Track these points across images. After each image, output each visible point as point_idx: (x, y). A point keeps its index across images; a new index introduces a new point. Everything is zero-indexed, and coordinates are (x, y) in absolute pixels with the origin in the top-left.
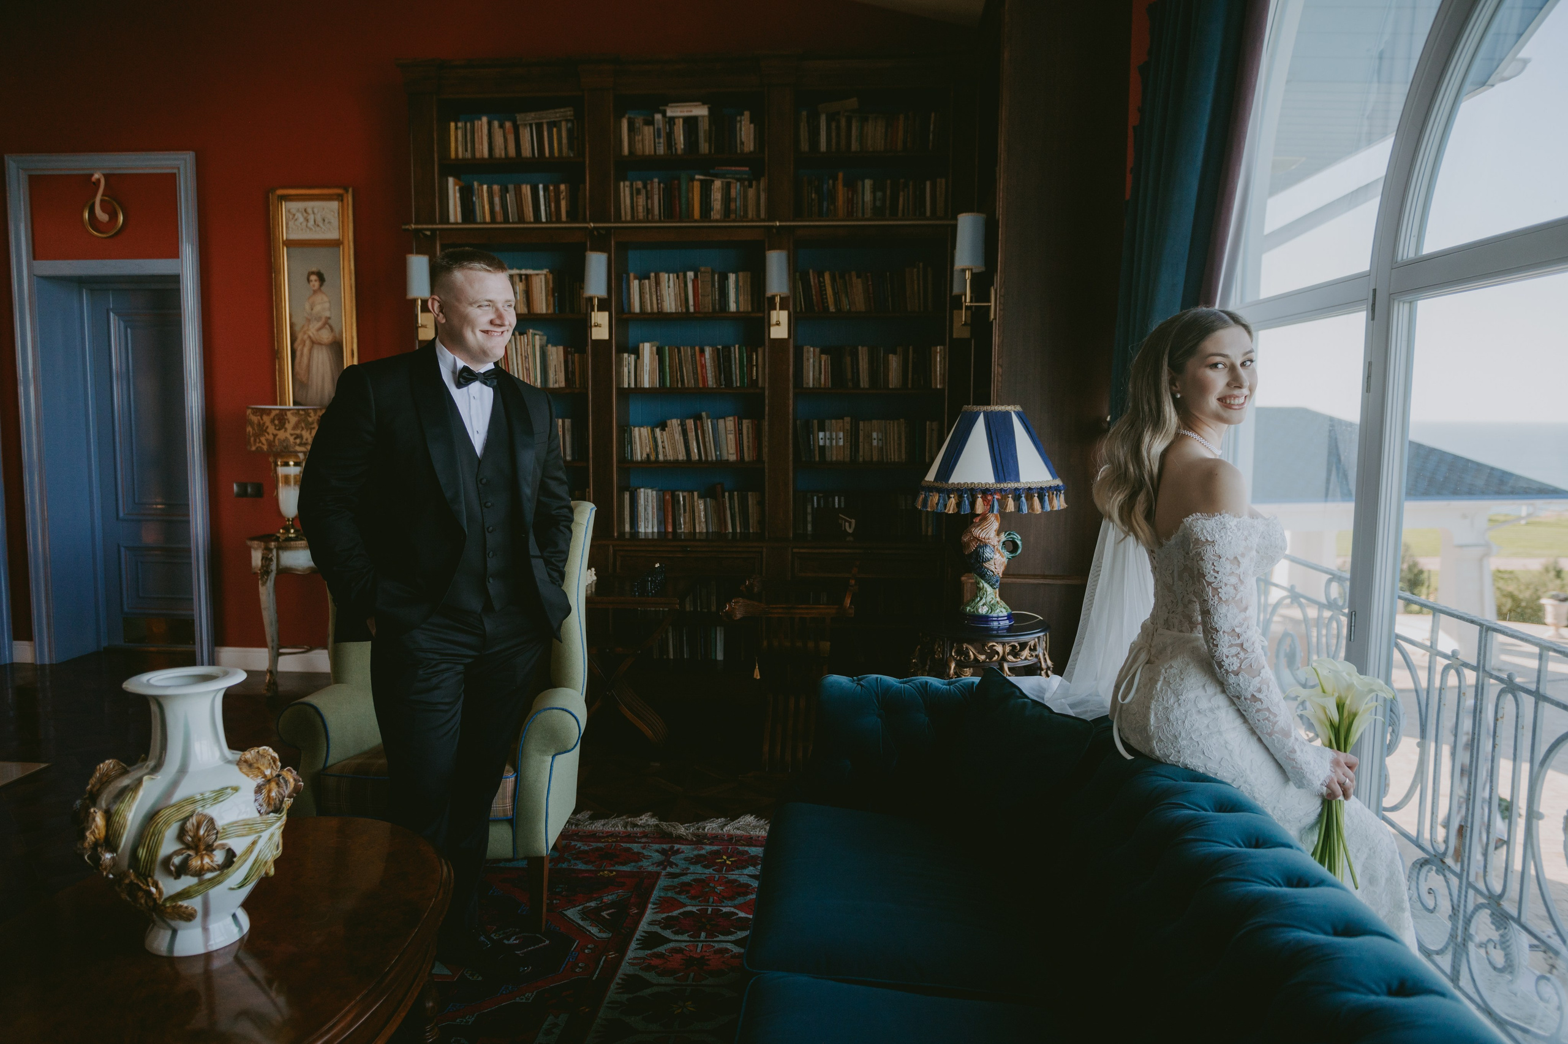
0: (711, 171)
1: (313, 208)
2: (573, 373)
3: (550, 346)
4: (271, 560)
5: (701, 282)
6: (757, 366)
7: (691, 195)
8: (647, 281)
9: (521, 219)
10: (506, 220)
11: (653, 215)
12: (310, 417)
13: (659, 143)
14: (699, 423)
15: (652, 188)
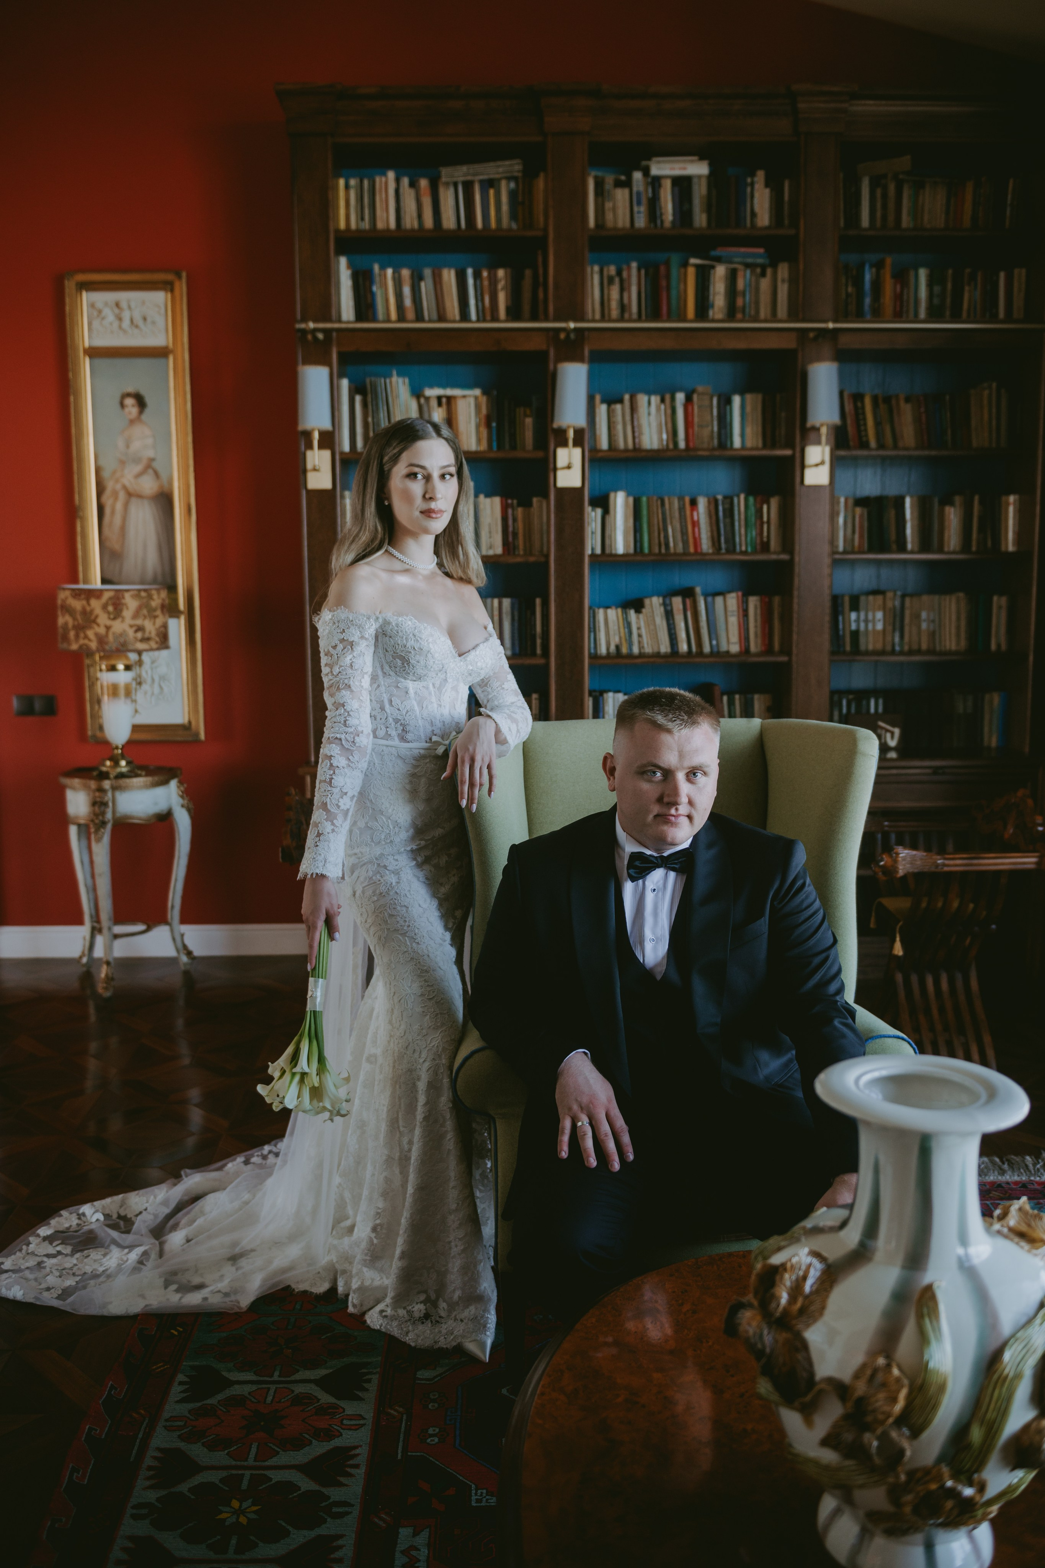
0: (713, 253)
1: (129, 301)
2: (515, 534)
3: (482, 497)
4: (106, 804)
5: (700, 407)
6: (768, 522)
7: (682, 286)
8: (618, 407)
9: (442, 318)
10: (419, 318)
11: (631, 314)
12: (153, 600)
13: (639, 212)
14: (688, 601)
15: (629, 276)
